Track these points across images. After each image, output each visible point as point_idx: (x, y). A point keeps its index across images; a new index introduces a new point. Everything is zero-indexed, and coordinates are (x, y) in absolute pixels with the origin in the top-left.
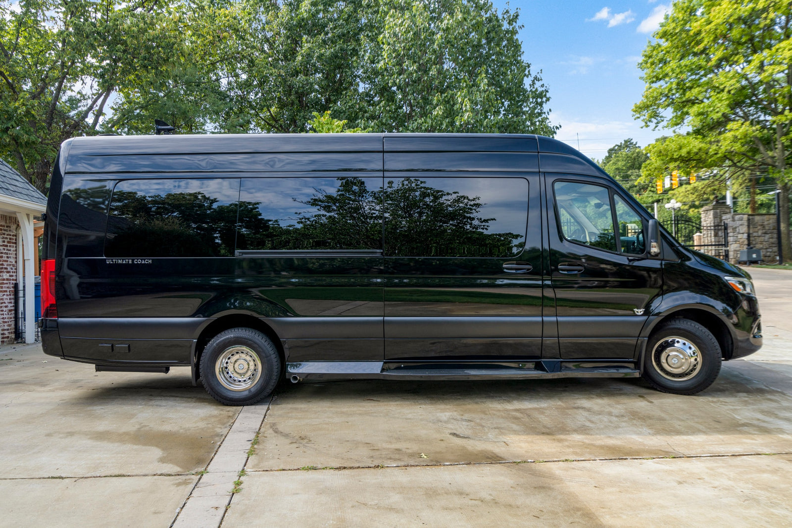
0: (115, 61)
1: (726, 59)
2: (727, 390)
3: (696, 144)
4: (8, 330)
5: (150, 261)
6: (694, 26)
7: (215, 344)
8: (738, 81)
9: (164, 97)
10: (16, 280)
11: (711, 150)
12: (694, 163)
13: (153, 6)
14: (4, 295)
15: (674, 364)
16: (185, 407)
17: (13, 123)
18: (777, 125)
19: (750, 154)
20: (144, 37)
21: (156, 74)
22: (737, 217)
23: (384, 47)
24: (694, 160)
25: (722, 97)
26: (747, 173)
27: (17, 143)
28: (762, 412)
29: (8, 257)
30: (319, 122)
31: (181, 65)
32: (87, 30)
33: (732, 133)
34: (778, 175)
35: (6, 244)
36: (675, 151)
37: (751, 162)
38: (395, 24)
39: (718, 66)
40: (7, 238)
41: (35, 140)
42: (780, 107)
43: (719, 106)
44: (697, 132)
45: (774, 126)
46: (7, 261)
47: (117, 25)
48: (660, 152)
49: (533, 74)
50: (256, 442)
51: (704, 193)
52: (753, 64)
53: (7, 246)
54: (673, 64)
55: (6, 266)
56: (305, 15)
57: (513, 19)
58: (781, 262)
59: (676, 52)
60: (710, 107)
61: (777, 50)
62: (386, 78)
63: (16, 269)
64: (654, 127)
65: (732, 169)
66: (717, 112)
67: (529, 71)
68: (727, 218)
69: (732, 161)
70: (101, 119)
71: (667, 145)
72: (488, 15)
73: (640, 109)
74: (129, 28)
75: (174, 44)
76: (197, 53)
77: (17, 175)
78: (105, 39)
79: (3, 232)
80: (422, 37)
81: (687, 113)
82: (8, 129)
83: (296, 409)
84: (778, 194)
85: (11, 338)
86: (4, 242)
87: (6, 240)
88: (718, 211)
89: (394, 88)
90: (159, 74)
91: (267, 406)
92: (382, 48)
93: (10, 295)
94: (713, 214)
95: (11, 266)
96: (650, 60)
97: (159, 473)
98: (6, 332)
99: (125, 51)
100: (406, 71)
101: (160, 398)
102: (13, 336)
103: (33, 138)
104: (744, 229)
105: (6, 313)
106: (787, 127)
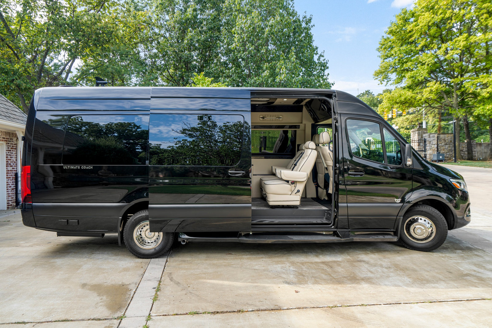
0: (78, 41)
1: (426, 47)
2: (449, 248)
3: (409, 94)
4: (11, 200)
5: (92, 167)
6: (409, 28)
7: (133, 220)
8: (433, 59)
9: (107, 62)
10: (16, 171)
11: (417, 98)
12: (407, 105)
13: (100, 9)
14: (9, 180)
15: (419, 233)
16: (114, 260)
17: (17, 77)
18: (454, 84)
19: (438, 100)
20: (95, 27)
21: (102, 49)
22: (431, 135)
23: (235, 35)
24: (408, 103)
25: (424, 68)
26: (436, 110)
27: (19, 88)
28: (475, 265)
29: (11, 157)
30: (197, 79)
31: (116, 44)
32: (60, 22)
33: (429, 88)
34: (454, 112)
35: (10, 149)
36: (398, 98)
37: (439, 104)
38: (242, 23)
39: (422, 50)
40: (10, 146)
41: (30, 87)
42: (456, 74)
43: (422, 73)
44: (409, 87)
45: (452, 84)
46: (11, 160)
47: (79, 20)
48: (389, 98)
49: (319, 53)
50: (158, 289)
51: (412, 121)
52: (442, 50)
53: (10, 151)
54: (396, 49)
55: (10, 163)
56: (190, 16)
57: (308, 22)
58: (455, 161)
59: (398, 43)
60: (417, 74)
61: (456, 42)
62: (236, 53)
63: (16, 164)
64: (386, 84)
65: (428, 108)
66: (421, 76)
67: (317, 51)
68: (426, 136)
69: (429, 104)
70: (70, 75)
71: (393, 94)
72: (294, 19)
73: (377, 74)
74: (86, 21)
75: (112, 32)
76: (126, 37)
77: (16, 108)
78: (71, 28)
79: (8, 142)
80: (257, 31)
81: (404, 76)
82: (13, 80)
83: (184, 261)
84: (455, 123)
85: (13, 205)
86: (9, 148)
87: (10, 147)
88: (420, 131)
89: (240, 60)
90: (103, 49)
91: (166, 259)
92: (234, 36)
93: (13, 180)
94: (418, 133)
95: (13, 163)
96: (384, 47)
97: (92, 317)
98: (10, 202)
99: (83, 36)
100: (247, 50)
101: (98, 252)
102: (15, 204)
103: (28, 86)
104: (435, 142)
105: (10, 190)
106: (460, 85)
